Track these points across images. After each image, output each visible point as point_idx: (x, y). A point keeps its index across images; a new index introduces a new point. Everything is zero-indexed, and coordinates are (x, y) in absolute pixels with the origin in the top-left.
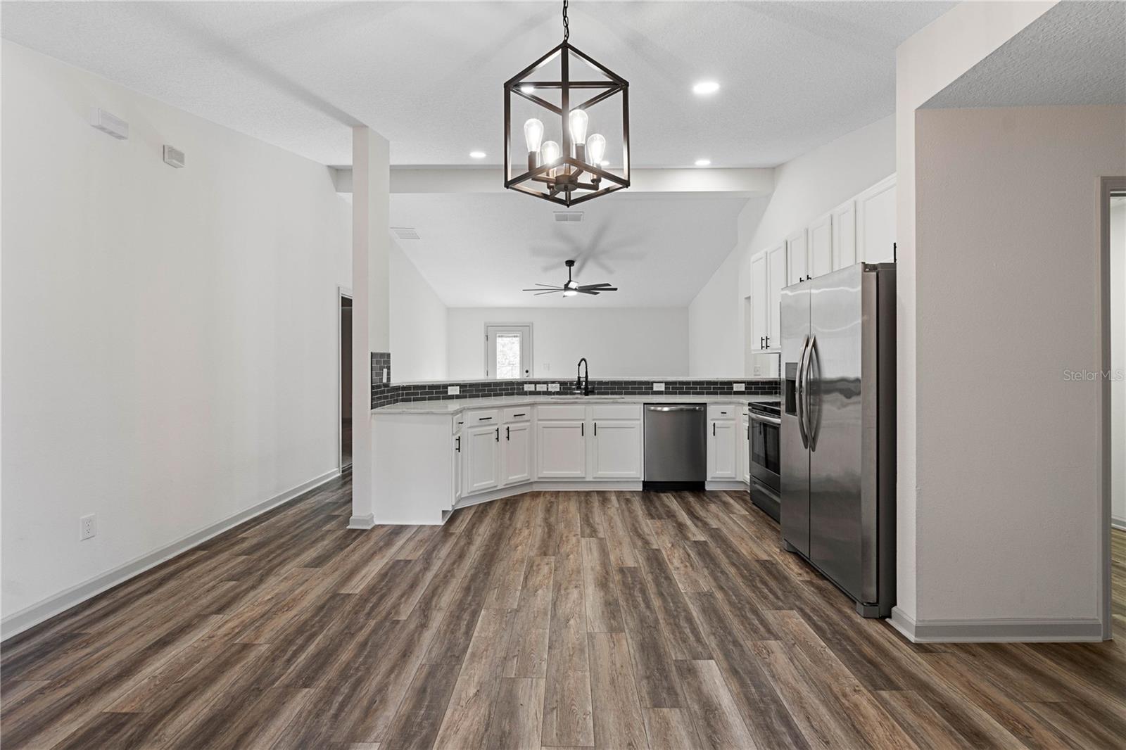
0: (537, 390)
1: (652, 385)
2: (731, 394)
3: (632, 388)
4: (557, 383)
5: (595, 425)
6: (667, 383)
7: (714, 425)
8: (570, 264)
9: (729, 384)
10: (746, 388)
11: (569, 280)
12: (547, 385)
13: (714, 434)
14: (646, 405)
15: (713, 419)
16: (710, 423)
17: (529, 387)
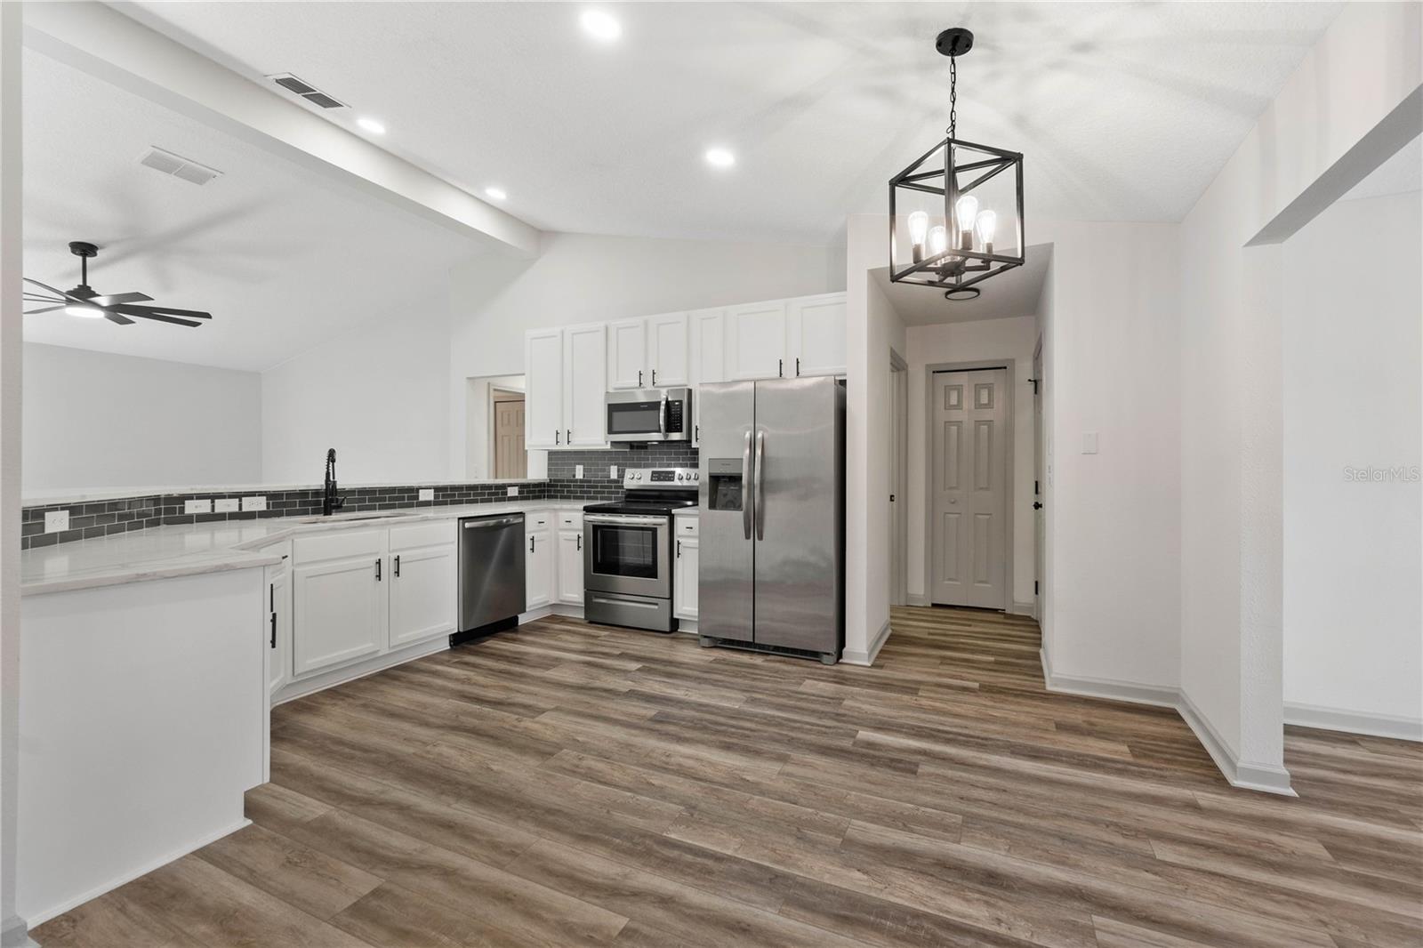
0: (217, 511)
1: (418, 492)
2: (505, 501)
3: (390, 499)
4: (259, 496)
5: (398, 559)
6: (437, 489)
7: (533, 539)
8: (85, 250)
9: (504, 487)
10: (520, 493)
11: (81, 284)
12: (240, 500)
13: (533, 549)
14: (461, 521)
15: (530, 532)
16: (528, 536)
17: (196, 507)
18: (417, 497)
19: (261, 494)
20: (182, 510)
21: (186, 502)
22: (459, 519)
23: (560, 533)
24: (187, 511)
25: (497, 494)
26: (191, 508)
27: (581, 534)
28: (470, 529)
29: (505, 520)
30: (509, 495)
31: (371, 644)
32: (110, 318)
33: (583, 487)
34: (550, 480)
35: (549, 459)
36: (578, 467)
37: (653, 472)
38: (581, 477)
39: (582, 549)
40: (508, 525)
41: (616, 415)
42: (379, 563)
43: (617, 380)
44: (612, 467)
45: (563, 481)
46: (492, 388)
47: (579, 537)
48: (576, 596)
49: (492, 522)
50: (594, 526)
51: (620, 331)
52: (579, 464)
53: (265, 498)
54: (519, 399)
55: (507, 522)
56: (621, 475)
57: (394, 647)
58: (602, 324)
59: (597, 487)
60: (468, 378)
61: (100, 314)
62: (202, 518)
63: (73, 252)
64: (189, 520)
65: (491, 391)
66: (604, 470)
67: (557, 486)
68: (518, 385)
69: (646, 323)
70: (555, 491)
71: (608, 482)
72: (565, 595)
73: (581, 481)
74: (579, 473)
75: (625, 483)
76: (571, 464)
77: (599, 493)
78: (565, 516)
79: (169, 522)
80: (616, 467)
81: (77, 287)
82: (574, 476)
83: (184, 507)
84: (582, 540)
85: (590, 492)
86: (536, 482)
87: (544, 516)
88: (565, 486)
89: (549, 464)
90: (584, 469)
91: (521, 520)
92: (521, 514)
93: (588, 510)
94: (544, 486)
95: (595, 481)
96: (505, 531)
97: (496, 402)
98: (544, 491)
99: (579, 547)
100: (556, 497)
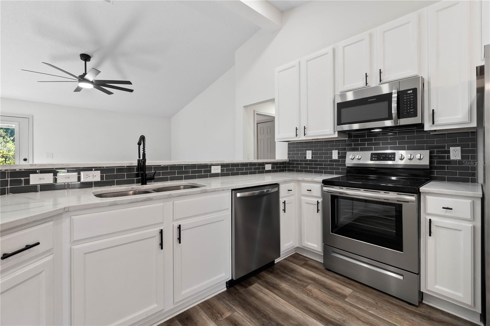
0: (59, 182)
1: (211, 168)
2: (264, 175)
4: (95, 170)
5: (179, 227)
6: (223, 166)
7: (284, 203)
8: (86, 58)
9: (263, 164)
10: (272, 168)
11: (84, 73)
12: (79, 174)
13: (284, 210)
14: (233, 192)
15: (283, 197)
16: (281, 200)
17: (40, 179)
18: (210, 171)
19: (97, 169)
20: (27, 181)
21: (31, 175)
22: (232, 190)
23: (303, 198)
24: (32, 182)
25: (259, 168)
26: (34, 179)
27: (320, 200)
28: (240, 198)
29: (265, 190)
30: (266, 169)
31: (156, 305)
32: (95, 88)
33: (312, 164)
34: (290, 160)
35: (289, 147)
36: (308, 152)
37: (372, 154)
38: (310, 158)
39: (320, 212)
40: (268, 194)
41: (343, 111)
42: (161, 232)
43: (344, 85)
44: (333, 151)
45: (298, 161)
46: (256, 113)
47: (318, 203)
48: (316, 246)
49: (257, 192)
50: (332, 196)
51: (345, 48)
52: (309, 150)
53: (99, 172)
54: (271, 120)
55: (267, 191)
56: (343, 157)
57: (177, 303)
58: (329, 49)
59: (322, 165)
60: (244, 107)
61: (90, 86)
62: (46, 188)
63: (81, 59)
64: (34, 189)
65: (256, 114)
66: (327, 154)
67: (294, 164)
68: (270, 111)
69: (371, 35)
70: (292, 167)
71: (331, 161)
72: (306, 243)
73: (310, 160)
74: (309, 155)
75: (346, 162)
76: (303, 150)
77: (323, 168)
78: (305, 186)
79: (14, 191)
80: (337, 151)
81: (82, 74)
82: (305, 157)
83: (29, 180)
84: (320, 205)
85: (317, 168)
86: (281, 161)
87: (291, 186)
88: (300, 164)
89: (289, 151)
90: (312, 154)
91: (276, 189)
92: (277, 185)
93: (326, 183)
94: (286, 164)
95: (320, 161)
96: (265, 199)
97: (257, 123)
98: (285, 167)
99: (318, 210)
100: (293, 171)
